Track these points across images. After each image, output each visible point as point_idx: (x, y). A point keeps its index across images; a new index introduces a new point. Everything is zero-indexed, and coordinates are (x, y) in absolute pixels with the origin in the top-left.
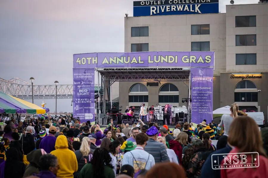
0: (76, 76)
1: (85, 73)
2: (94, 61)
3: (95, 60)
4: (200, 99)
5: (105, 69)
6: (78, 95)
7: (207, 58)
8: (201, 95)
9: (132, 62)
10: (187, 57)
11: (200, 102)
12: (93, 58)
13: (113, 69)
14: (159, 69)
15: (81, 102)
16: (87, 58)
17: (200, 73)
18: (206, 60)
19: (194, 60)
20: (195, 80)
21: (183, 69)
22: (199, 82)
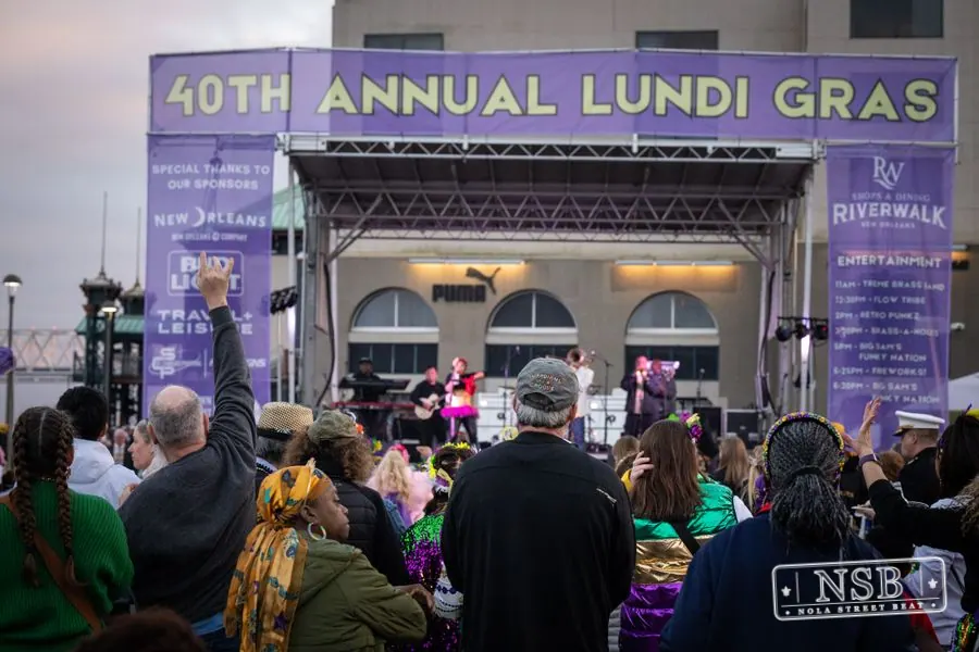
0: (166, 177)
1: (216, 161)
2: (273, 99)
3: (275, 93)
4: (878, 323)
5: (332, 146)
6: (175, 286)
7: (919, 92)
8: (886, 300)
9: (489, 110)
10: (801, 84)
11: (881, 339)
12: (266, 80)
13: (381, 147)
14: (640, 148)
15: (193, 328)
16: (233, 81)
17: (881, 178)
18: (910, 104)
19: (841, 105)
20: (848, 216)
21: (778, 154)
22: (874, 224)
